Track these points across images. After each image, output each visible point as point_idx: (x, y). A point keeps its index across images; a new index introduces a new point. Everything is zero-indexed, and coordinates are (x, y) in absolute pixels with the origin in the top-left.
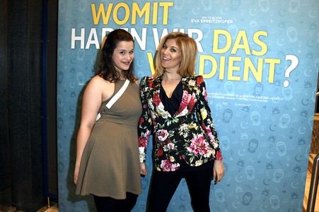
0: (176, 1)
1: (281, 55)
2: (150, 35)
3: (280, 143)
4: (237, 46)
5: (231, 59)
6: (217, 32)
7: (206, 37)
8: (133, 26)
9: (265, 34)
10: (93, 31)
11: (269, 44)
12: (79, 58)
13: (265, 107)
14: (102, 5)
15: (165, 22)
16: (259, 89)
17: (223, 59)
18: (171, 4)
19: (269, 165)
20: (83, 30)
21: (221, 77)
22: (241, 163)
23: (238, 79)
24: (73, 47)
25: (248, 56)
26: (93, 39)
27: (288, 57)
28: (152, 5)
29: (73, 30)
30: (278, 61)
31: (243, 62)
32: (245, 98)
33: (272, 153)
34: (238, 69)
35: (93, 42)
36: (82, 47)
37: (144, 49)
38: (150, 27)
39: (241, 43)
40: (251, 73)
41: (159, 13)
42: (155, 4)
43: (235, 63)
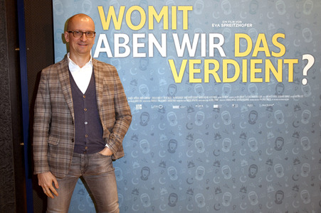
0: (195, 6)
1: (298, 55)
2: (170, 41)
3: (303, 139)
4: (257, 49)
5: (253, 62)
6: (238, 36)
7: (227, 41)
8: (151, 31)
9: (283, 36)
10: (103, 37)
11: (287, 46)
13: (287, 105)
16: (280, 89)
17: (245, 62)
18: (191, 8)
19: (296, 160)
21: (245, 80)
22: (270, 162)
23: (261, 80)
25: (268, 58)
26: (103, 46)
27: (305, 57)
28: (170, 9)
30: (296, 61)
31: (264, 63)
32: (268, 98)
33: (298, 149)
34: (259, 70)
35: (103, 50)
37: (165, 56)
38: (169, 32)
39: (261, 45)
40: (271, 75)
41: (179, 18)
42: (174, 8)
43: (257, 66)
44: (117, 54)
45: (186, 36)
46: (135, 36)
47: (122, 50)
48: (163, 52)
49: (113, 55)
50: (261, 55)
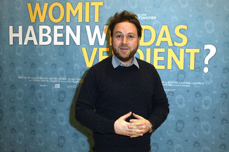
0: (105, 1)
1: (200, 45)
2: (83, 32)
3: (204, 123)
4: (160, 39)
5: (156, 51)
8: (68, 24)
9: (185, 27)
10: (31, 28)
11: (189, 36)
12: (17, 54)
13: (188, 91)
14: (37, 5)
15: (97, 20)
16: (181, 76)
17: (148, 50)
18: (101, 4)
19: (196, 143)
20: (20, 28)
22: (170, 142)
23: (163, 67)
24: (11, 43)
25: (170, 47)
26: (31, 35)
27: (207, 47)
28: (84, 5)
29: (11, 28)
30: (198, 51)
31: (166, 52)
32: (170, 84)
33: (198, 132)
34: (162, 58)
35: (31, 39)
36: (20, 43)
37: (79, 44)
38: (83, 24)
39: (164, 36)
40: (173, 62)
41: (91, 12)
42: (87, 4)
43: (159, 54)
44: (41, 43)
45: (97, 28)
46: (56, 28)
47: (45, 39)
48: (77, 41)
49: (38, 43)
50: (164, 45)
